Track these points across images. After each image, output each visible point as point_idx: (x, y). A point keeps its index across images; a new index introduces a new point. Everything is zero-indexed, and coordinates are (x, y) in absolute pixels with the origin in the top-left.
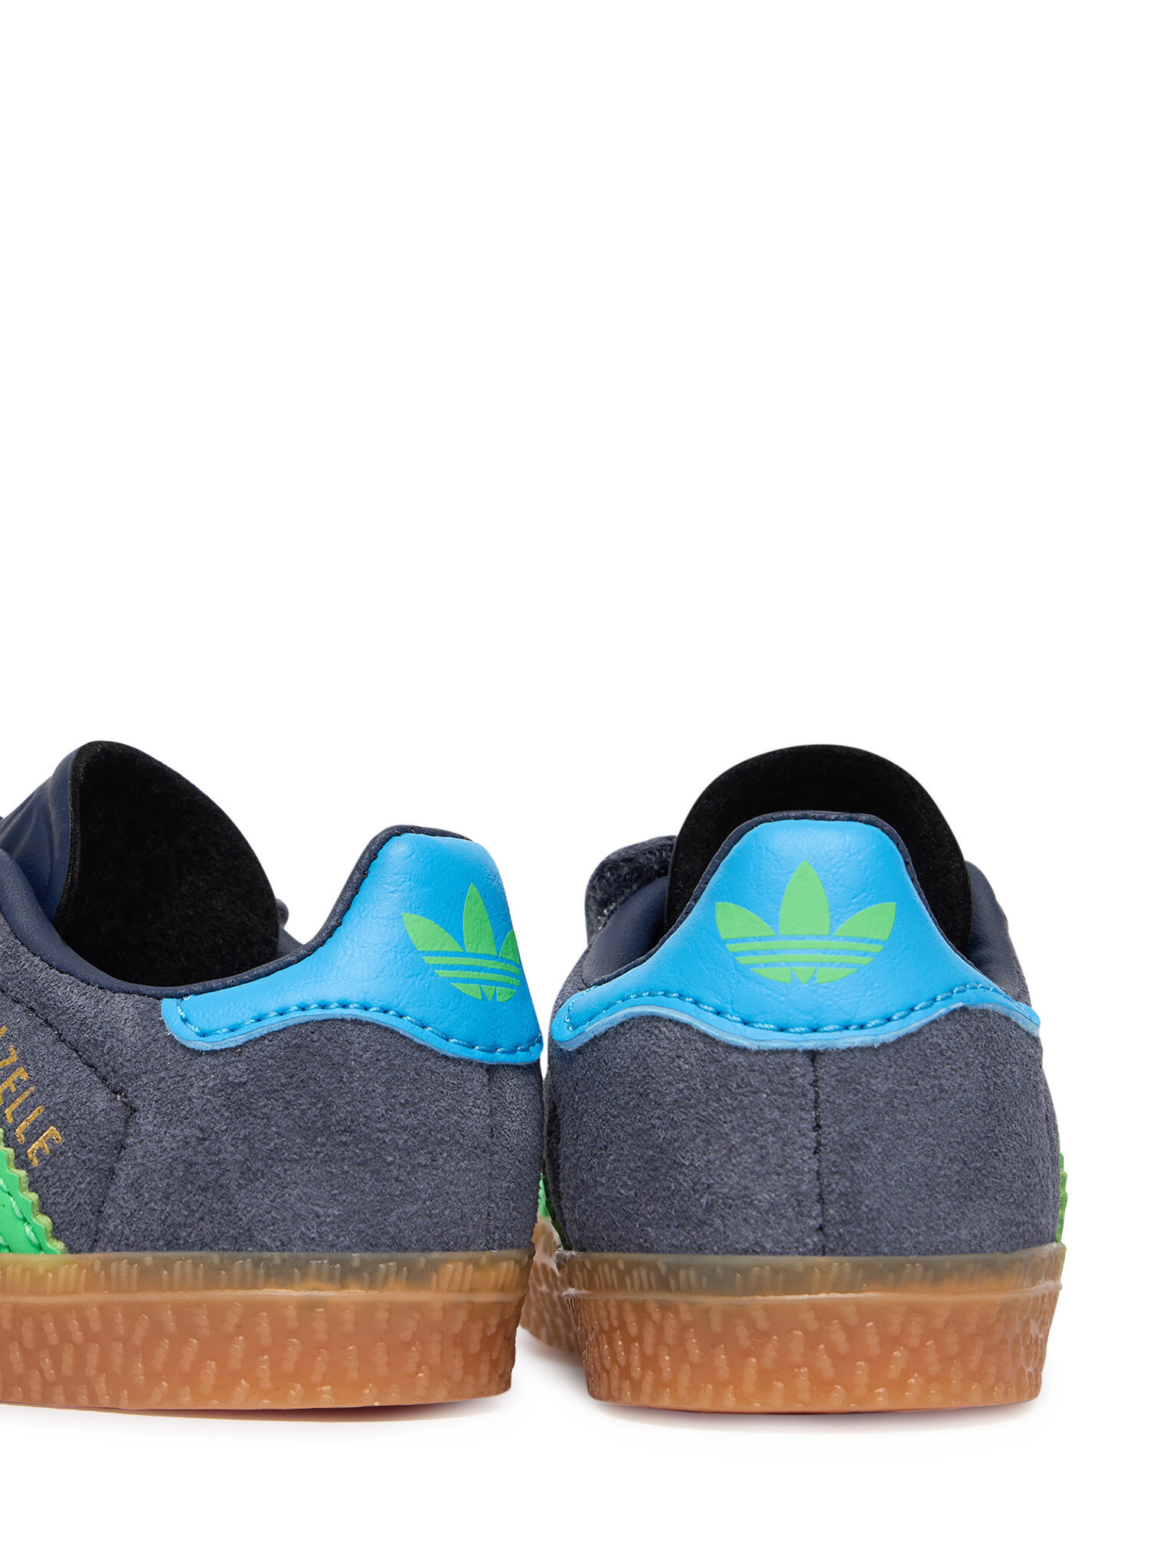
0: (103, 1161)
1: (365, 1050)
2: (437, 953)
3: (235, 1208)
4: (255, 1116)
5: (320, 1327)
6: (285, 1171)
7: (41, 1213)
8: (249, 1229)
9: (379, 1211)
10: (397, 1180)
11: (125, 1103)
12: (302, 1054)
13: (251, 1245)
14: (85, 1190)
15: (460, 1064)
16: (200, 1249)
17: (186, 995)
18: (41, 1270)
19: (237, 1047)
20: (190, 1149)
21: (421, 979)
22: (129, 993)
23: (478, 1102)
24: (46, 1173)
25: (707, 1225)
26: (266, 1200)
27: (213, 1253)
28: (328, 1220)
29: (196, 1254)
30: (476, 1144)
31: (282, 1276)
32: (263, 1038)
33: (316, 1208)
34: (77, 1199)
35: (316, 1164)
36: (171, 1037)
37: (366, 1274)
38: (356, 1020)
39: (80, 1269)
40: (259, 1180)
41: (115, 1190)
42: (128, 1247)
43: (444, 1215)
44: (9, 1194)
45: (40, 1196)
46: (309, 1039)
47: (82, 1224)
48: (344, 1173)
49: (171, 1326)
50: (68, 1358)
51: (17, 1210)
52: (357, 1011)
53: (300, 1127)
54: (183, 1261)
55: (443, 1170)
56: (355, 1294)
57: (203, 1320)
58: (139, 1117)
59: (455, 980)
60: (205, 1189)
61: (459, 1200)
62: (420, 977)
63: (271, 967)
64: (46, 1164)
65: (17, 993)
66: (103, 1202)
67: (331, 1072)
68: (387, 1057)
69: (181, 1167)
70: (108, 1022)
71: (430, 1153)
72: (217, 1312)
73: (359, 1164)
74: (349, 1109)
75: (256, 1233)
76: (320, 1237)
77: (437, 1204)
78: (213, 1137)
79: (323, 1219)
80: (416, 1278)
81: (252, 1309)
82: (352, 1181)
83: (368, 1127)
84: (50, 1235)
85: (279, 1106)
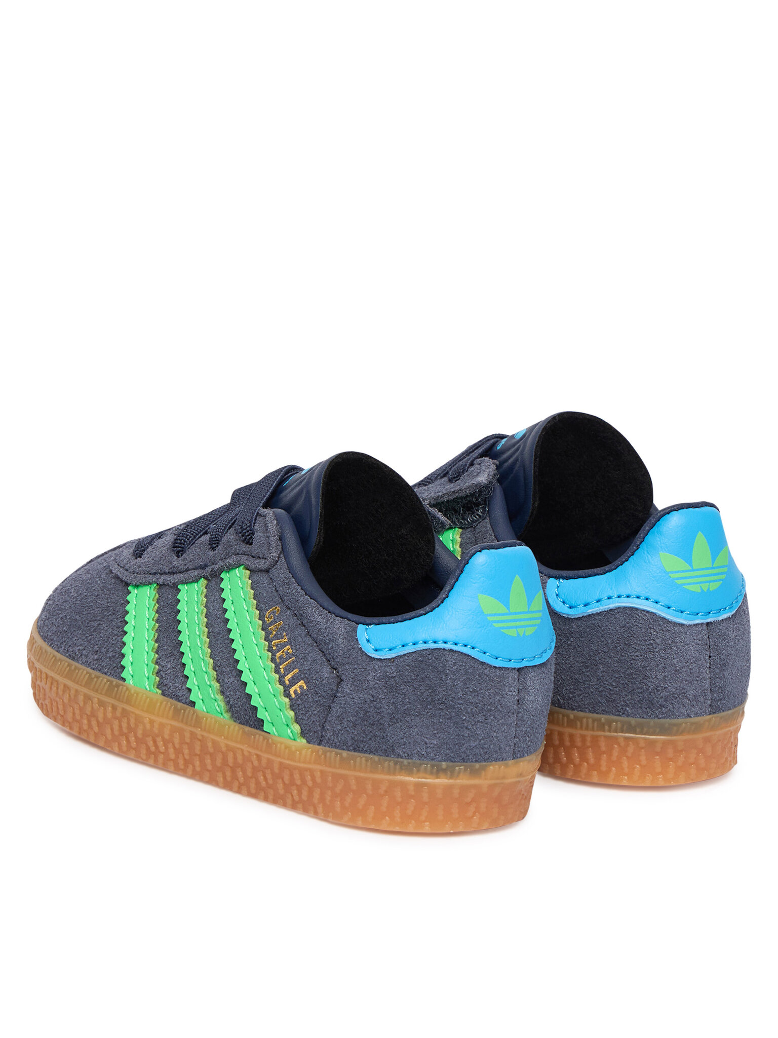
0: (326, 702)
1: (455, 664)
2: (495, 615)
3: (387, 735)
4: (398, 693)
5: (425, 796)
6: (412, 720)
7: (296, 722)
8: (393, 746)
9: (457, 744)
10: (467, 728)
11: (337, 676)
12: (423, 666)
13: (393, 754)
14: (317, 714)
15: (502, 670)
16: (369, 754)
17: (371, 624)
18: (293, 749)
19: (392, 658)
20: (367, 705)
21: (485, 629)
22: (343, 618)
23: (511, 689)
24: (298, 703)
25: (664, 707)
26: (401, 733)
27: (375, 756)
28: (431, 746)
29: (367, 755)
30: (509, 710)
31: (409, 770)
32: (405, 655)
33: (426, 739)
34: (313, 719)
35: (426, 718)
36: (361, 649)
37: (449, 772)
38: (451, 649)
39: (312, 752)
40: (398, 723)
41: (331, 717)
42: (336, 747)
43: (490, 748)
44: (281, 710)
45: (295, 713)
46: (427, 658)
47: (315, 732)
48: (440, 722)
49: (354, 787)
50: (305, 793)
51: (284, 720)
52: (452, 645)
53: (420, 700)
54: (361, 758)
55: (490, 725)
56: (443, 781)
57: (369, 787)
58: (344, 684)
59: (503, 628)
60: (373, 725)
61: (498, 740)
62: (485, 627)
63: (412, 615)
64: (298, 698)
65: (289, 604)
66: (325, 722)
67: (437, 675)
68: (465, 669)
69: (362, 712)
70: (331, 634)
71: (484, 716)
72: (376, 784)
73: (448, 719)
74: (444, 693)
75: (395, 748)
76: (427, 754)
77: (487, 742)
78: (378, 700)
79: (428, 745)
80: (475, 773)
81: (393, 784)
82: (444, 727)
83: (453, 702)
84: (299, 735)
85: (411, 689)
